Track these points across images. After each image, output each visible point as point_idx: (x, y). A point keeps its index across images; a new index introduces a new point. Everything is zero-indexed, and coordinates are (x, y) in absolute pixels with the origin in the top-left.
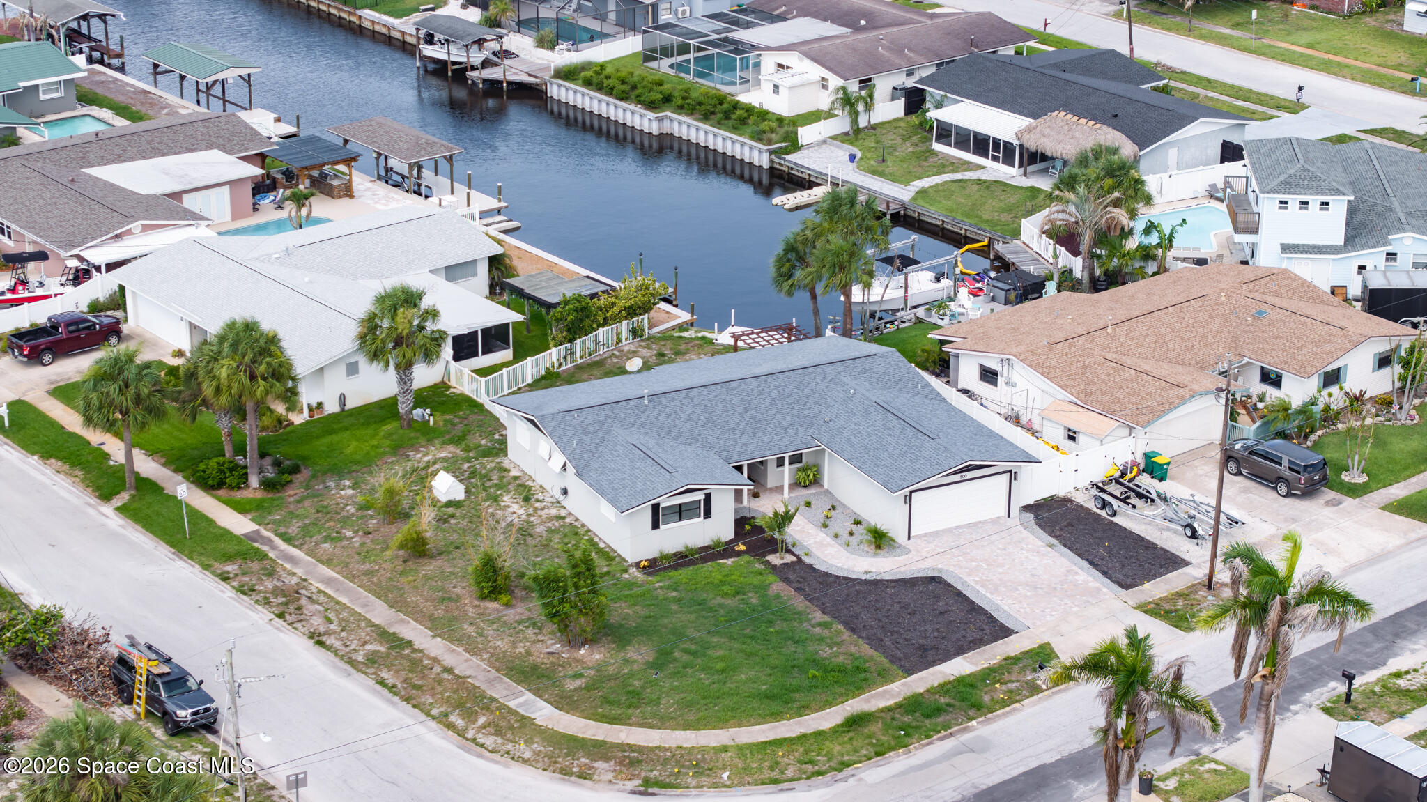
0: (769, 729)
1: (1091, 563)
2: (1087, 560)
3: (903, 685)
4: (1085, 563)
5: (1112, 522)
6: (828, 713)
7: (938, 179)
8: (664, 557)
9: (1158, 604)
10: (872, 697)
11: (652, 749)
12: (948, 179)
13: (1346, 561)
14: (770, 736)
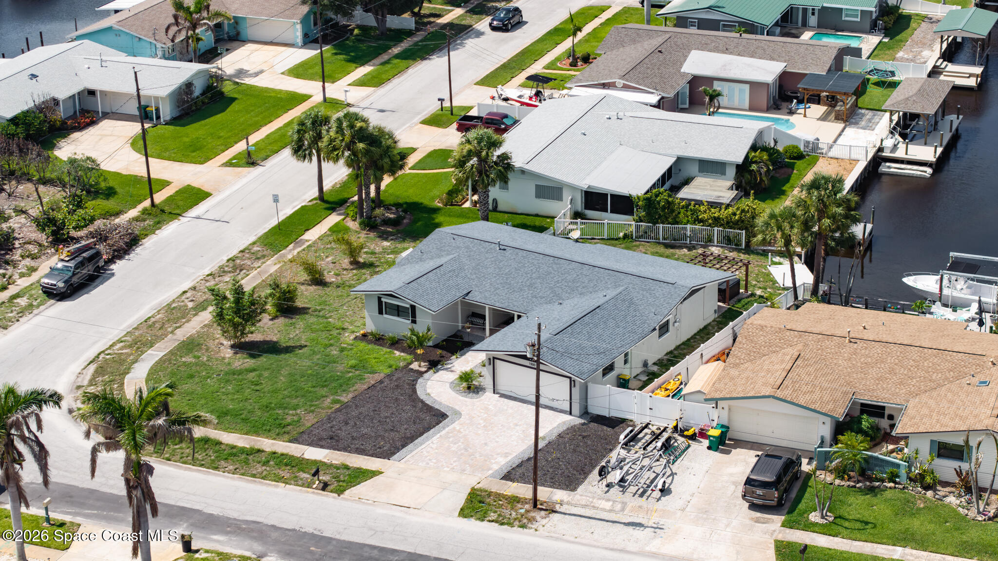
4: (528, 455)
5: (611, 450)
6: (212, 432)
8: (374, 334)
9: (489, 495)
10: (246, 439)
13: (659, 549)
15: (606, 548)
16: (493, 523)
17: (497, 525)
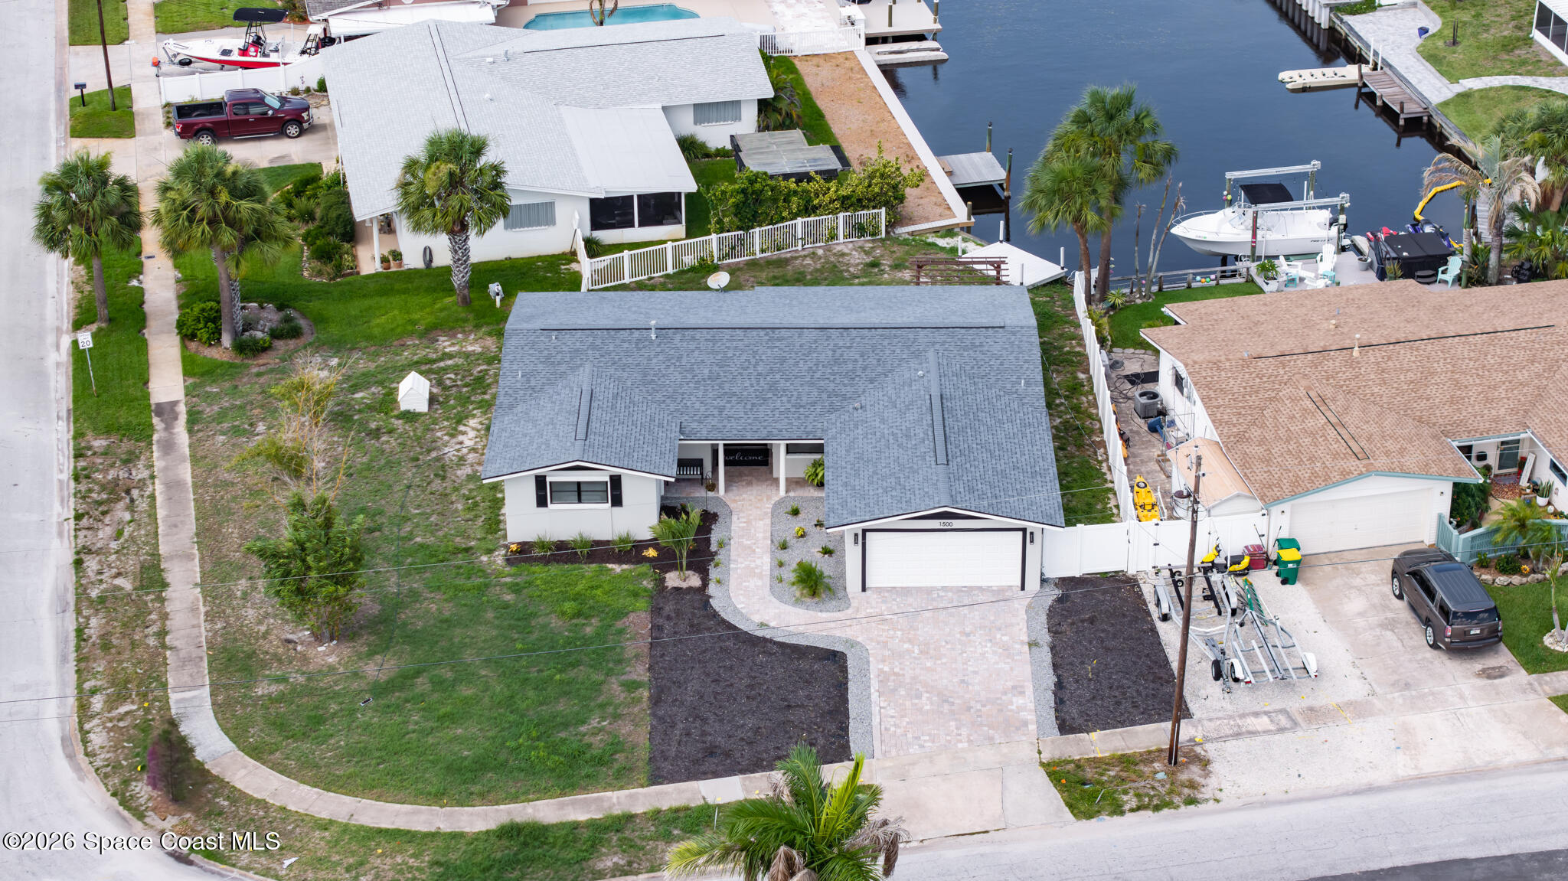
0: (406, 814)
1: (1059, 685)
2: (1058, 677)
3: (631, 796)
4: (1050, 680)
5: (1154, 631)
6: (497, 810)
7: (1496, 81)
8: (542, 545)
9: (1078, 767)
10: (573, 803)
11: (251, 800)
12: (1511, 83)
13: (1416, 767)
14: (401, 824)
15: (1347, 794)
16: (1142, 813)
17: (1149, 813)
